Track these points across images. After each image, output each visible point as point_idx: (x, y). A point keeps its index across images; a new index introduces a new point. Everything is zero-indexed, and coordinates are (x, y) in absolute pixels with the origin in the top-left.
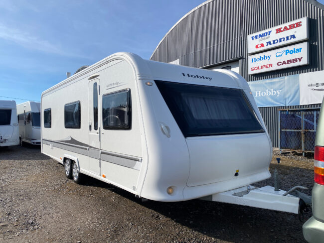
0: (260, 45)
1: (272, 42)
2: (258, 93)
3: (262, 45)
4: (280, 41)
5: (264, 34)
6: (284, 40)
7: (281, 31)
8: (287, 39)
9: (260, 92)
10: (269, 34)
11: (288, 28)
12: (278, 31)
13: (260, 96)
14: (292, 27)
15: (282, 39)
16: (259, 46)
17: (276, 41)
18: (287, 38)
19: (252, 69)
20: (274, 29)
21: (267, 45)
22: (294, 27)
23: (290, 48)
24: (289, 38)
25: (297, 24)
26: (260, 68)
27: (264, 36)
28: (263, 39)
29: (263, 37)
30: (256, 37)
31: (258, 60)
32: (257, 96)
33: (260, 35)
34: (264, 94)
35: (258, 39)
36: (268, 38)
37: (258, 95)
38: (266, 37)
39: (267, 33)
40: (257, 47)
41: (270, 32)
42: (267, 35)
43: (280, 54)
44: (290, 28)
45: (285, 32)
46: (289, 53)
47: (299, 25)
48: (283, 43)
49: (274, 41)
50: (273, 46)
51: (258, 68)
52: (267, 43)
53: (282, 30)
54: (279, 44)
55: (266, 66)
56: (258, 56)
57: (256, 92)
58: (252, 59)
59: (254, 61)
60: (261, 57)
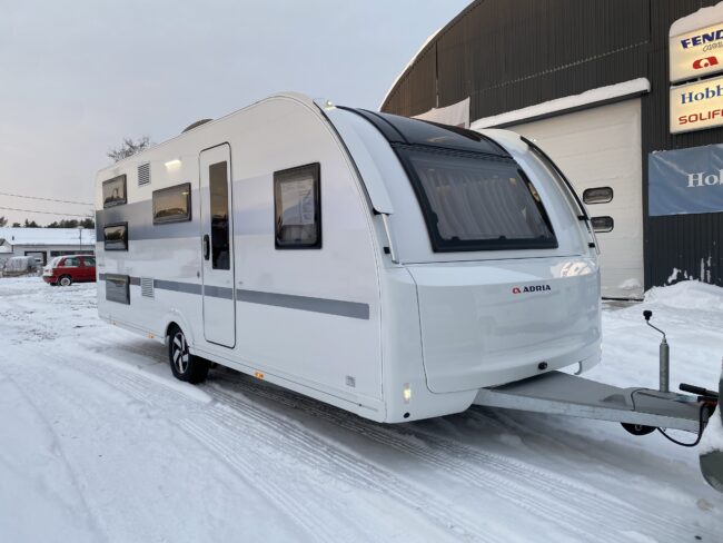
0: (707, 61)
2: (696, 177)
3: (713, 61)
5: (718, 33)
9: (700, 175)
13: (700, 184)
16: (702, 64)
19: (683, 120)
26: (705, 116)
27: (718, 37)
28: (715, 46)
29: (715, 41)
31: (700, 96)
32: (691, 184)
33: (706, 37)
34: (711, 180)
35: (700, 47)
37: (696, 183)
40: (697, 65)
51: (699, 117)
56: (698, 88)
57: (691, 176)
58: (683, 96)
59: (687, 100)
60: (707, 89)
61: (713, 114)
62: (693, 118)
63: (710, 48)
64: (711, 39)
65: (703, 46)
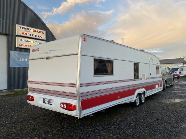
1: (31, 35)
2: (21, 59)
3: (26, 34)
4: (35, 36)
5: (27, 29)
7: (35, 32)
8: (38, 37)
9: (22, 58)
10: (30, 30)
11: (39, 32)
12: (34, 31)
13: (22, 60)
14: (40, 32)
16: (24, 34)
17: (33, 35)
19: (20, 45)
20: (32, 30)
21: (29, 35)
22: (41, 33)
23: (40, 41)
24: (39, 36)
25: (42, 32)
26: (25, 45)
28: (27, 31)
32: (20, 60)
33: (25, 28)
34: (24, 60)
36: (30, 32)
37: (21, 60)
40: (23, 33)
41: (30, 29)
42: (29, 30)
43: (35, 42)
45: (37, 33)
46: (39, 44)
48: (36, 37)
49: (32, 35)
50: (31, 37)
51: (23, 45)
52: (29, 34)
54: (34, 37)
55: (28, 46)
56: (24, 39)
57: (20, 58)
58: (20, 39)
59: (21, 41)
60: (25, 40)
61: (26, 46)
62: (22, 45)
64: (26, 29)
65: (24, 30)
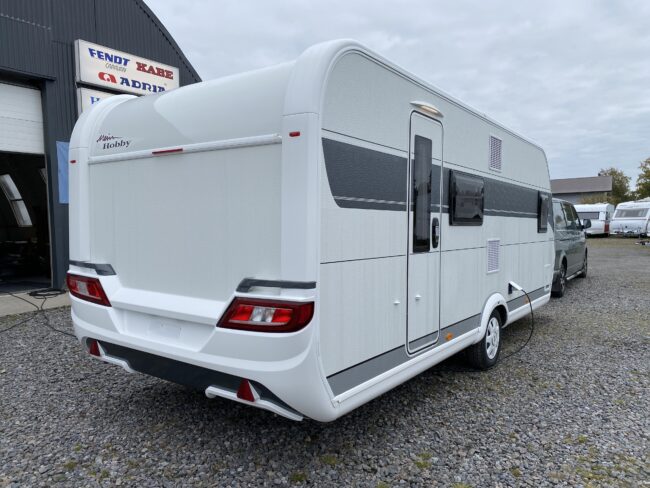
0: (109, 77)
1: (131, 83)
3: (113, 79)
5: (116, 57)
6: (150, 88)
7: (144, 70)
8: (155, 90)
10: (125, 64)
11: (156, 71)
12: (141, 67)
14: (160, 73)
15: (147, 87)
16: (106, 77)
17: (137, 85)
18: (155, 87)
20: (134, 60)
21: (121, 83)
22: (163, 75)
24: (157, 90)
27: (116, 61)
28: (114, 68)
29: (113, 63)
30: (99, 54)
33: (107, 55)
35: (103, 62)
36: (124, 70)
38: (119, 66)
39: (120, 59)
40: (101, 75)
41: (126, 61)
42: (120, 63)
44: (158, 74)
45: (151, 75)
47: (169, 75)
48: (147, 92)
49: (134, 82)
50: (131, 89)
52: (123, 79)
53: (147, 68)
54: (139, 90)
58: (92, 98)
63: (111, 67)
64: (111, 60)
